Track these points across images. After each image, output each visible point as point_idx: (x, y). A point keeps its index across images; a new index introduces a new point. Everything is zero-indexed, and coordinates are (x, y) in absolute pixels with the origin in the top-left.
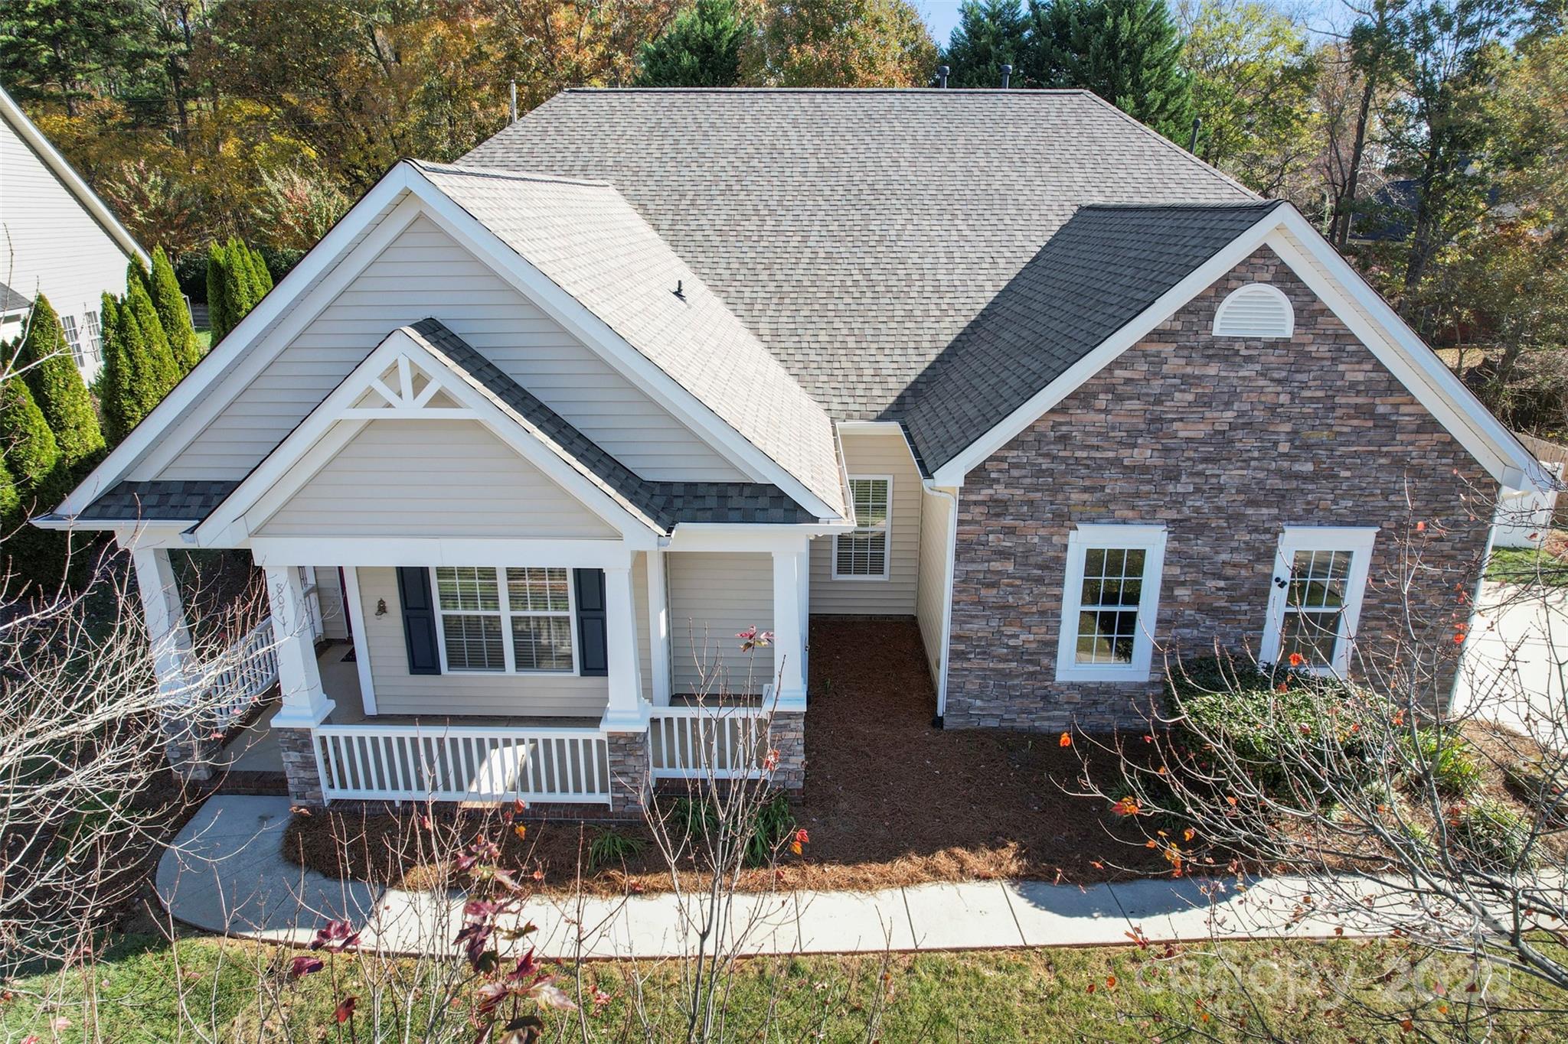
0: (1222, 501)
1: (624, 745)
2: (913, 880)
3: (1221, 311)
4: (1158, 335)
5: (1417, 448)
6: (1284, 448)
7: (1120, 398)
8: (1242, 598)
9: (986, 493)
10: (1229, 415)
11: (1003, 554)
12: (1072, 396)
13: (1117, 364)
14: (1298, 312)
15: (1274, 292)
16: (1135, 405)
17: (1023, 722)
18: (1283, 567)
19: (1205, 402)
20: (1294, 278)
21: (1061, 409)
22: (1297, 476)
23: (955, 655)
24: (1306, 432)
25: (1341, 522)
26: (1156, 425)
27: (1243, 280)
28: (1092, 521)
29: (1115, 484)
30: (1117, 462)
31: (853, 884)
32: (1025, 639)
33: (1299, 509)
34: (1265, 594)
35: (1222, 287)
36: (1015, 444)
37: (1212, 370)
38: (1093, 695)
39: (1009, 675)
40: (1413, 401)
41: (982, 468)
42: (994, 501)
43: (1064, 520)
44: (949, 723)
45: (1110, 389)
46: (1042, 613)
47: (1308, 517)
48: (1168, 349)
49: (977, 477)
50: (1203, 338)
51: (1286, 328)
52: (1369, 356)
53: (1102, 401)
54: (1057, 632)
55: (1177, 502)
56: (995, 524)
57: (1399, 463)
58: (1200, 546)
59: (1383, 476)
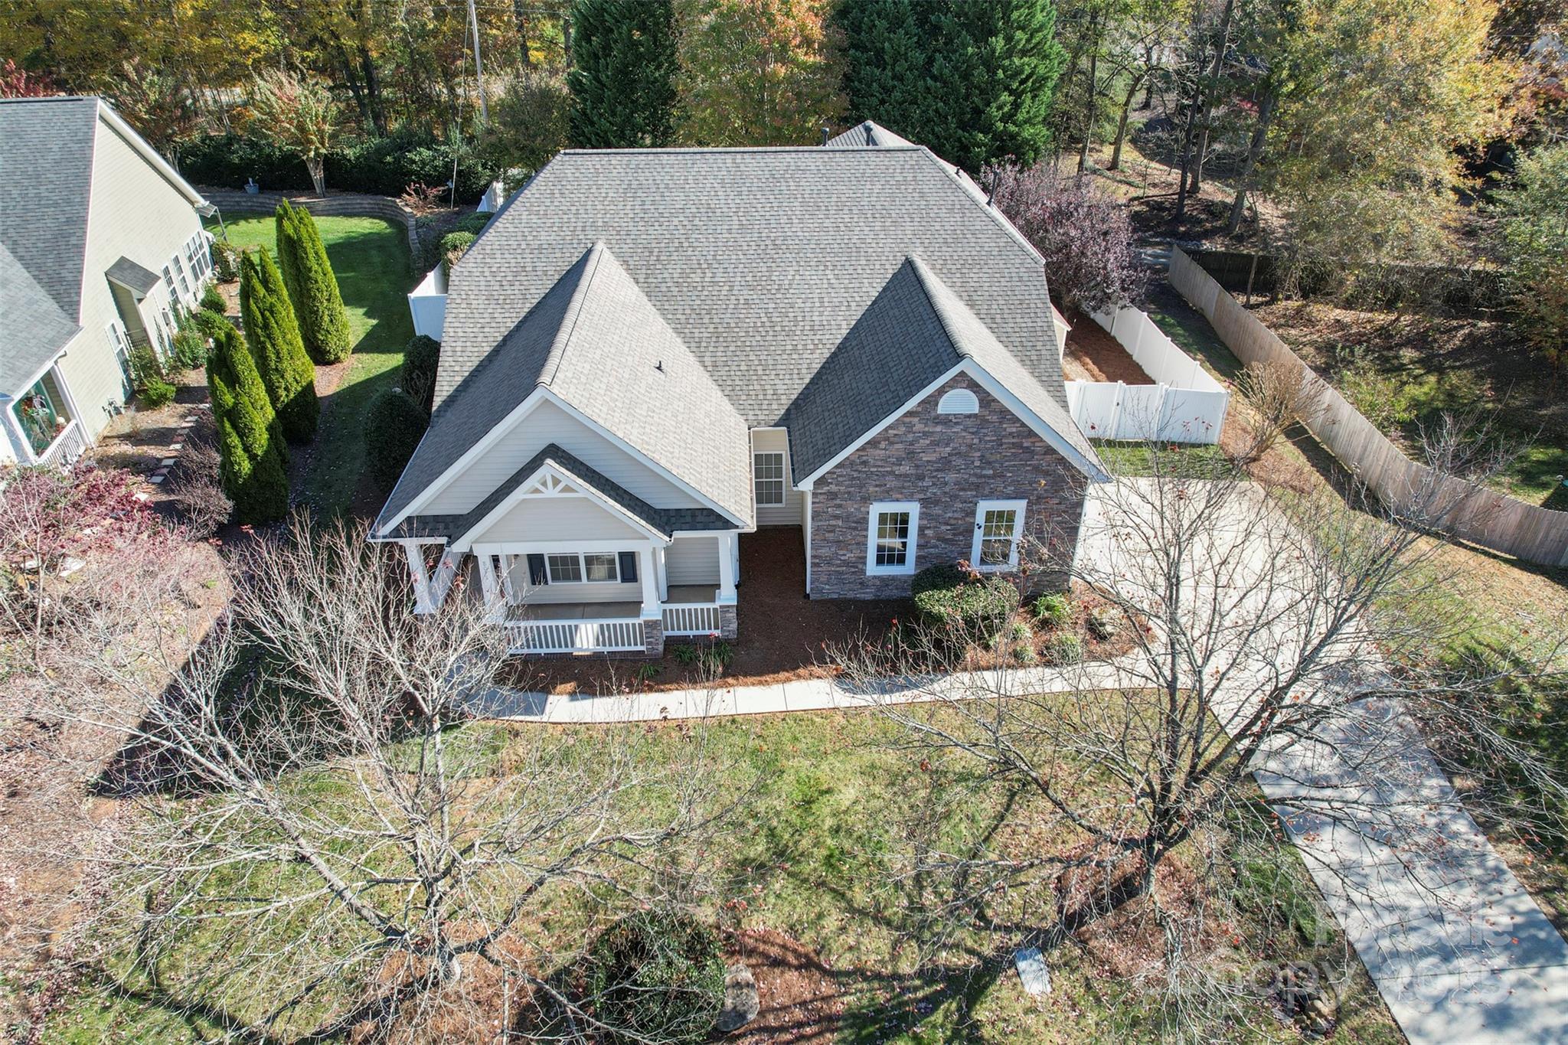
0: (947, 489)
1: (651, 625)
2: (788, 680)
3: (941, 402)
4: (909, 414)
5: (1044, 462)
6: (977, 463)
7: (892, 443)
8: (960, 534)
9: (826, 489)
10: (948, 449)
11: (836, 517)
12: (868, 443)
13: (889, 427)
14: (981, 401)
15: (968, 392)
16: (900, 446)
17: (851, 595)
18: (980, 518)
19: (935, 443)
20: (978, 386)
21: (862, 449)
22: (984, 476)
23: (814, 565)
24: (988, 455)
25: (1009, 497)
26: (911, 455)
27: (952, 387)
28: (881, 500)
29: (891, 482)
30: (892, 473)
31: (760, 683)
32: (849, 556)
33: (986, 492)
34: (972, 531)
35: (942, 391)
36: (839, 466)
37: (939, 429)
38: (885, 581)
39: (842, 573)
40: (1042, 440)
41: (823, 477)
42: (830, 493)
43: (867, 500)
44: (812, 597)
45: (887, 439)
46: (858, 544)
47: (991, 495)
48: (916, 420)
49: (819, 483)
50: (933, 414)
51: (975, 409)
52: (1018, 420)
53: (883, 445)
54: (866, 552)
55: (924, 490)
56: (831, 503)
57: (1037, 469)
58: (937, 510)
59: (1029, 476)
